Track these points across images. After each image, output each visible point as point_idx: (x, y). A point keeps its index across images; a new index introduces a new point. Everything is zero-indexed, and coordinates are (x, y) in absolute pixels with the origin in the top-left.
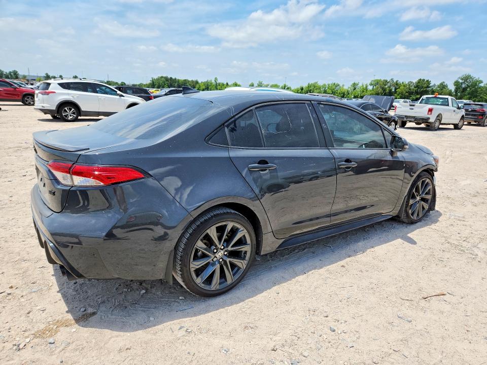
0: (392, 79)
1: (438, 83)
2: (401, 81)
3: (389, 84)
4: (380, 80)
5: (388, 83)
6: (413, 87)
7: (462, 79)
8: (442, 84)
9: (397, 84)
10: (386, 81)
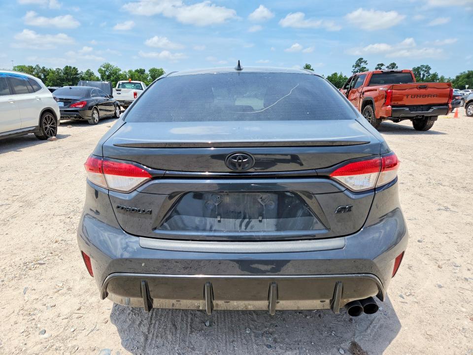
0: (37, 66)
1: (85, 71)
2: (47, 67)
3: (36, 71)
4: (24, 66)
5: (34, 69)
6: (62, 74)
7: (104, 67)
8: (88, 71)
9: (44, 71)
10: (32, 67)
